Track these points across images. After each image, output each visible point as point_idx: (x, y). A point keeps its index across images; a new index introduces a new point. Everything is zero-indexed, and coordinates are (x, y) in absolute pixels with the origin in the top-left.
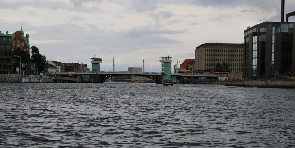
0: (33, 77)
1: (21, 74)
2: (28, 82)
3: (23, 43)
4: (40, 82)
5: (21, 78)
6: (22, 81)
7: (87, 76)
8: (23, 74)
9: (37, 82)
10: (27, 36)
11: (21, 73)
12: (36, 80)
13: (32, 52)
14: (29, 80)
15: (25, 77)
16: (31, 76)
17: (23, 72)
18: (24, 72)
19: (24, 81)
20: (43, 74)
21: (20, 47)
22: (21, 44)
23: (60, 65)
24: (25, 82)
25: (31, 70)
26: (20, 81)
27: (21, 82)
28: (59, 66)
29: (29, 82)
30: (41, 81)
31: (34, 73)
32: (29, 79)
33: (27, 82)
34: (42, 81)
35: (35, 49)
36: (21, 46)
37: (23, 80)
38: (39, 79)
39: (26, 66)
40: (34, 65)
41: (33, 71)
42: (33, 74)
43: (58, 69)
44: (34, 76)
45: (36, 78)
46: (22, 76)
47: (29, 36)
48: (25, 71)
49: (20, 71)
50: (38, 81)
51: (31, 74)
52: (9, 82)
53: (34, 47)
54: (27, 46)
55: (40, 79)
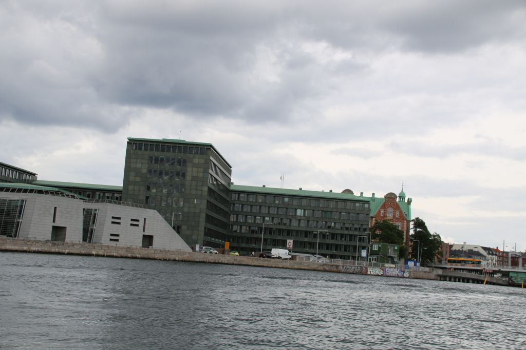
0: (390, 268)
1: (370, 261)
2: (380, 274)
3: (397, 213)
4: (403, 277)
5: (366, 268)
6: (369, 273)
7: (520, 275)
8: (373, 261)
9: (398, 277)
10: (409, 202)
11: (370, 259)
12: (396, 272)
13: (414, 227)
14: (382, 271)
15: (375, 266)
16: (386, 265)
17: (373, 259)
18: (375, 259)
19: (372, 273)
20: (413, 263)
21: (392, 218)
22: (394, 214)
23: (496, 255)
24: (375, 274)
25: (389, 255)
26: (364, 271)
27: (366, 274)
28: (494, 256)
29: (382, 276)
30: (406, 275)
31: (395, 260)
32: (383, 270)
33: (378, 275)
34: (408, 275)
35: (419, 224)
36: (394, 216)
37: (371, 271)
38: (402, 271)
39: (379, 247)
40: (396, 248)
41: (392, 258)
42: (393, 262)
43: (492, 261)
44: (394, 266)
45: (397, 269)
46: (370, 265)
47: (411, 201)
48: (377, 257)
49: (368, 256)
50: (400, 275)
51: (388, 263)
52: (344, 273)
53: (417, 219)
54: (404, 217)
55: (404, 272)
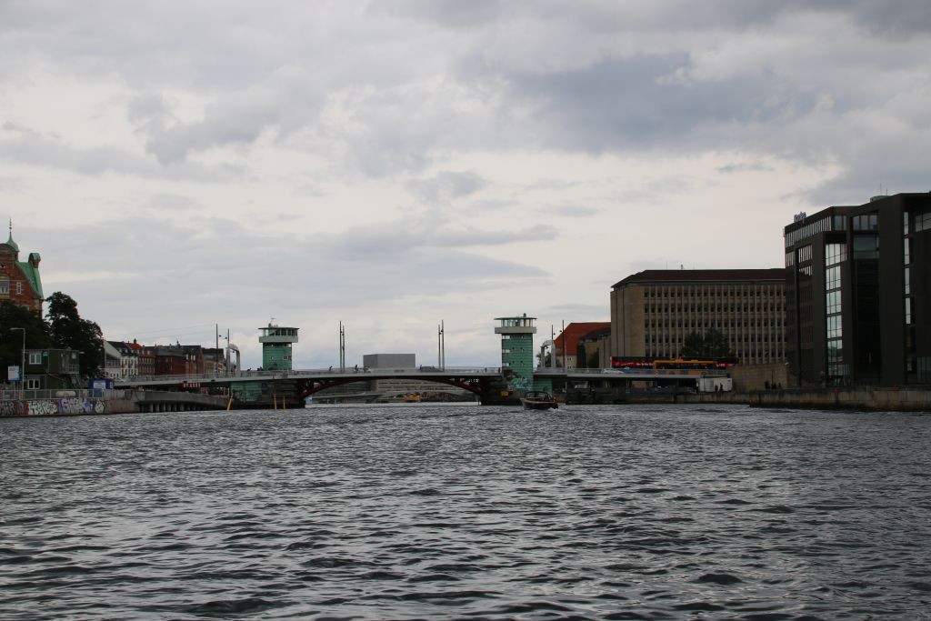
0: (69, 398)
1: (25, 388)
2: (52, 413)
3: (19, 284)
4: (94, 413)
5: (25, 403)
6: (31, 412)
7: (249, 387)
8: (31, 386)
9: (85, 413)
10: (34, 260)
11: (25, 383)
12: (80, 405)
13: (51, 311)
14: (55, 406)
15: (41, 396)
16: (61, 393)
17: (31, 382)
18: (37, 382)
19: (36, 413)
20: (104, 384)
21: (8, 297)
22: (11, 287)
24: (41, 413)
25: (64, 372)
26: (22, 411)
27: (26, 416)
29: (56, 415)
30: (99, 408)
31: (74, 381)
32: (56, 403)
33: (48, 416)
34: (102, 408)
35: (63, 304)
36: (12, 293)
37: (33, 407)
38: (91, 402)
39: (44, 359)
40: (74, 357)
41: (68, 377)
42: (70, 387)
43: (129, 366)
44: (72, 393)
45: (81, 399)
46: (29, 395)
47: (39, 260)
48: (42, 378)
49: (21, 378)
50: (87, 409)
51: (61, 388)
53: (58, 295)
54: (32, 293)
55: (94, 403)
